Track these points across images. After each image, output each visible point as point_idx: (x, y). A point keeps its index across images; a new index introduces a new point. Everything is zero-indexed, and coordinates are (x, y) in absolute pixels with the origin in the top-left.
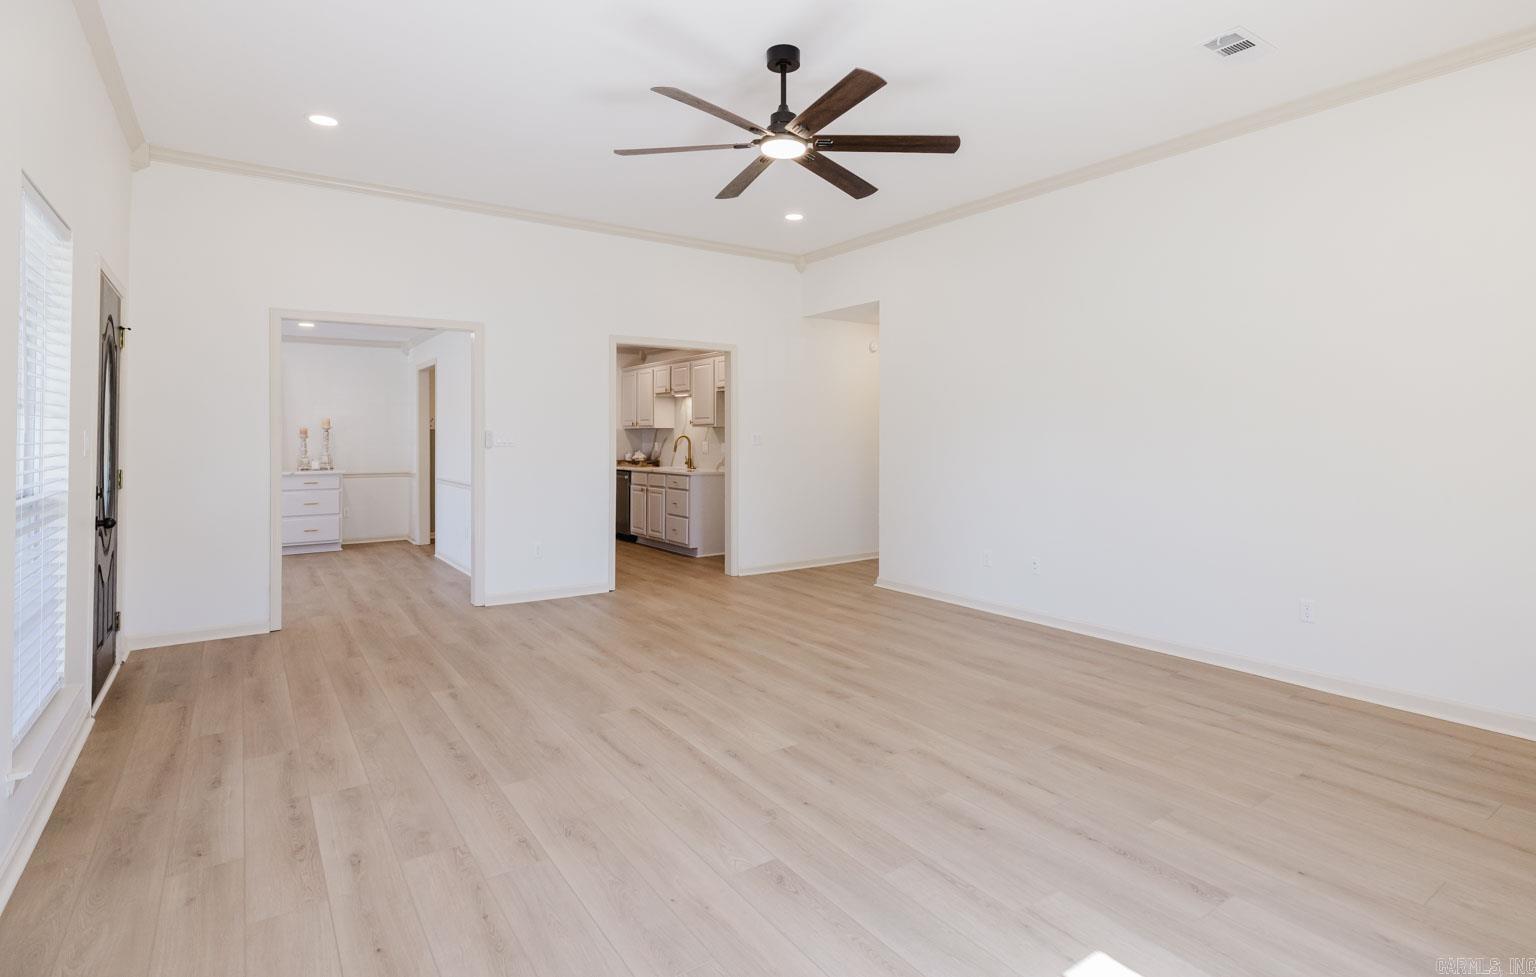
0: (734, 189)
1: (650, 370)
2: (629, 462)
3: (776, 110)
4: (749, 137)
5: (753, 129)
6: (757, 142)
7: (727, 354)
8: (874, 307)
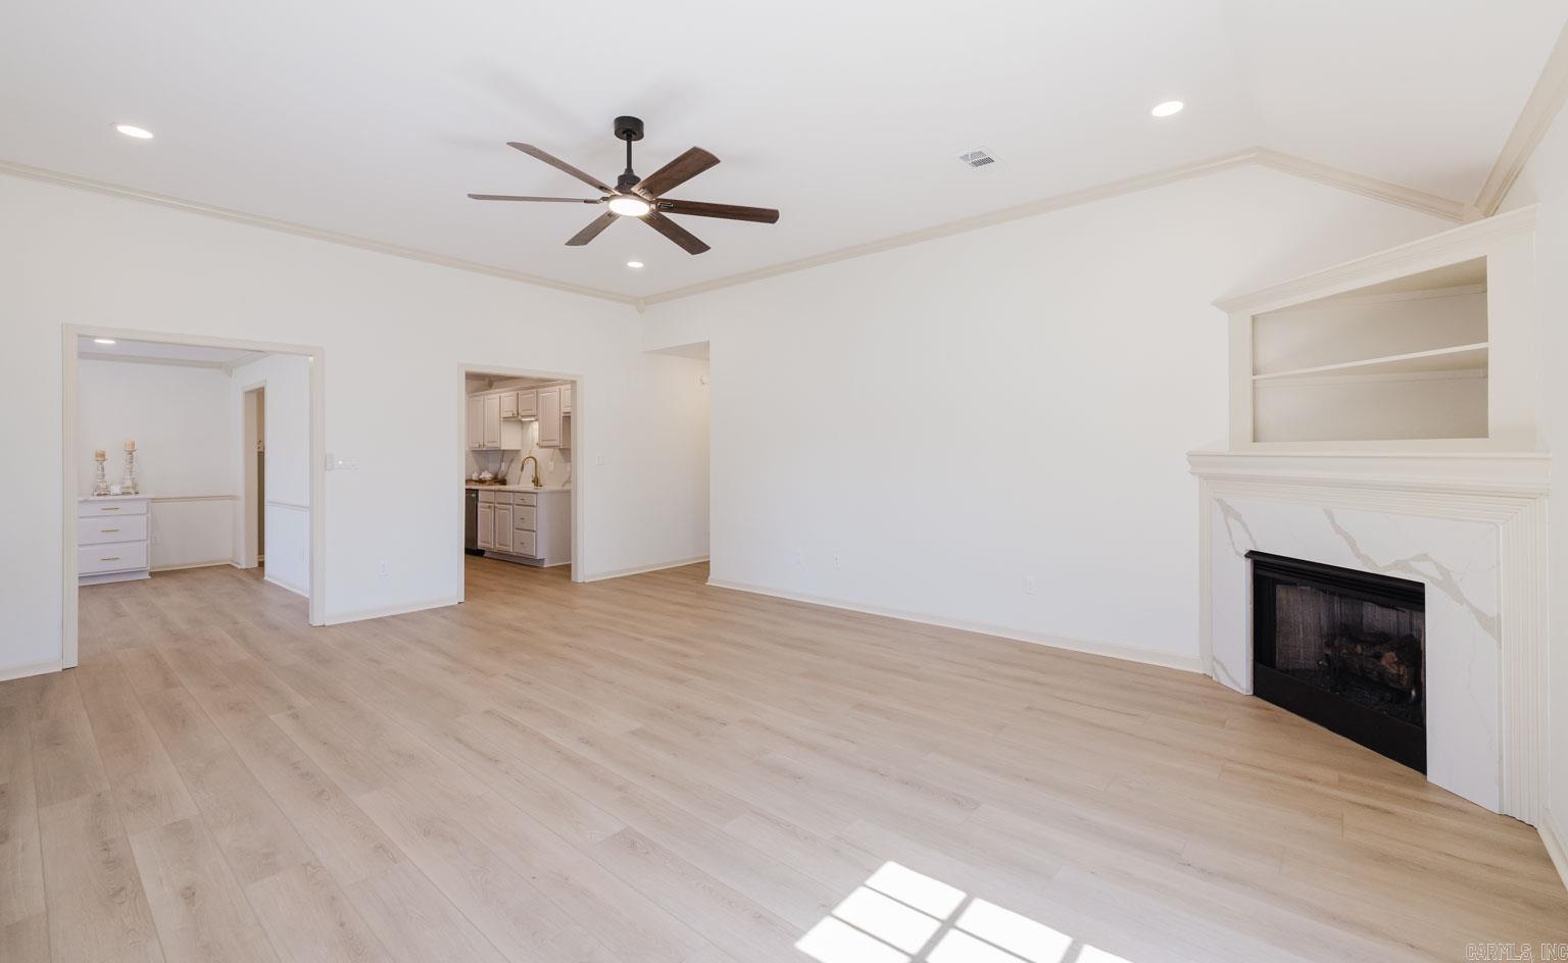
0: (583, 238)
1: (497, 396)
2: (476, 481)
3: (622, 173)
4: (598, 194)
5: (602, 188)
6: (604, 199)
7: (573, 383)
8: (707, 345)
